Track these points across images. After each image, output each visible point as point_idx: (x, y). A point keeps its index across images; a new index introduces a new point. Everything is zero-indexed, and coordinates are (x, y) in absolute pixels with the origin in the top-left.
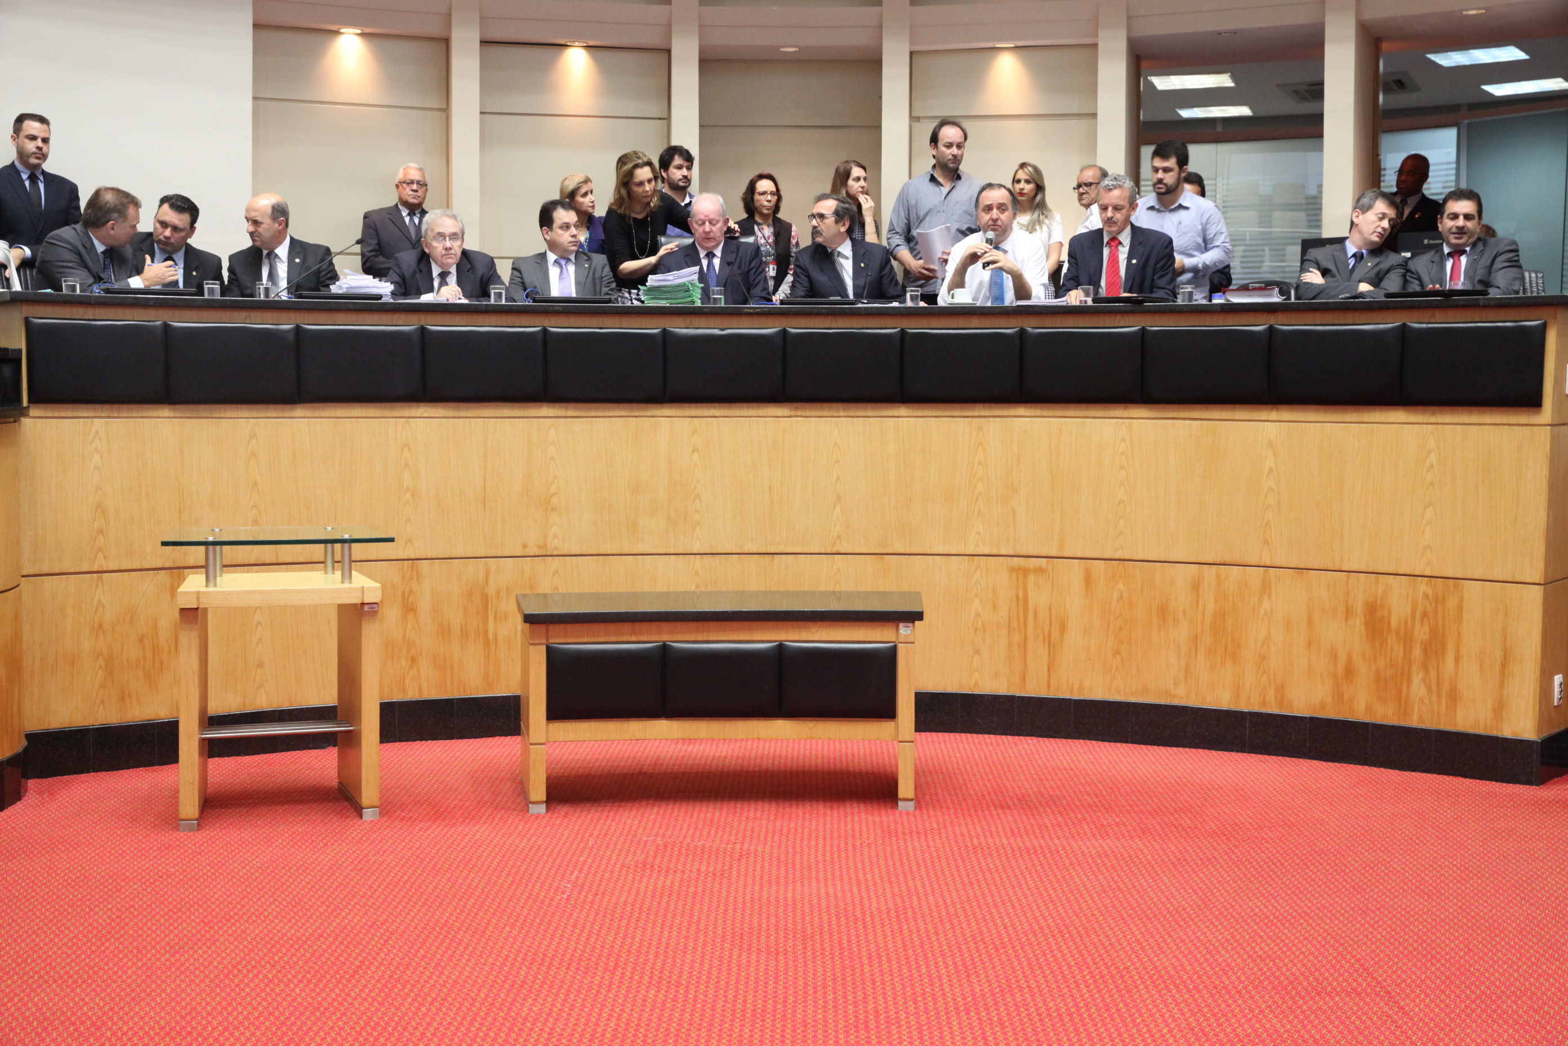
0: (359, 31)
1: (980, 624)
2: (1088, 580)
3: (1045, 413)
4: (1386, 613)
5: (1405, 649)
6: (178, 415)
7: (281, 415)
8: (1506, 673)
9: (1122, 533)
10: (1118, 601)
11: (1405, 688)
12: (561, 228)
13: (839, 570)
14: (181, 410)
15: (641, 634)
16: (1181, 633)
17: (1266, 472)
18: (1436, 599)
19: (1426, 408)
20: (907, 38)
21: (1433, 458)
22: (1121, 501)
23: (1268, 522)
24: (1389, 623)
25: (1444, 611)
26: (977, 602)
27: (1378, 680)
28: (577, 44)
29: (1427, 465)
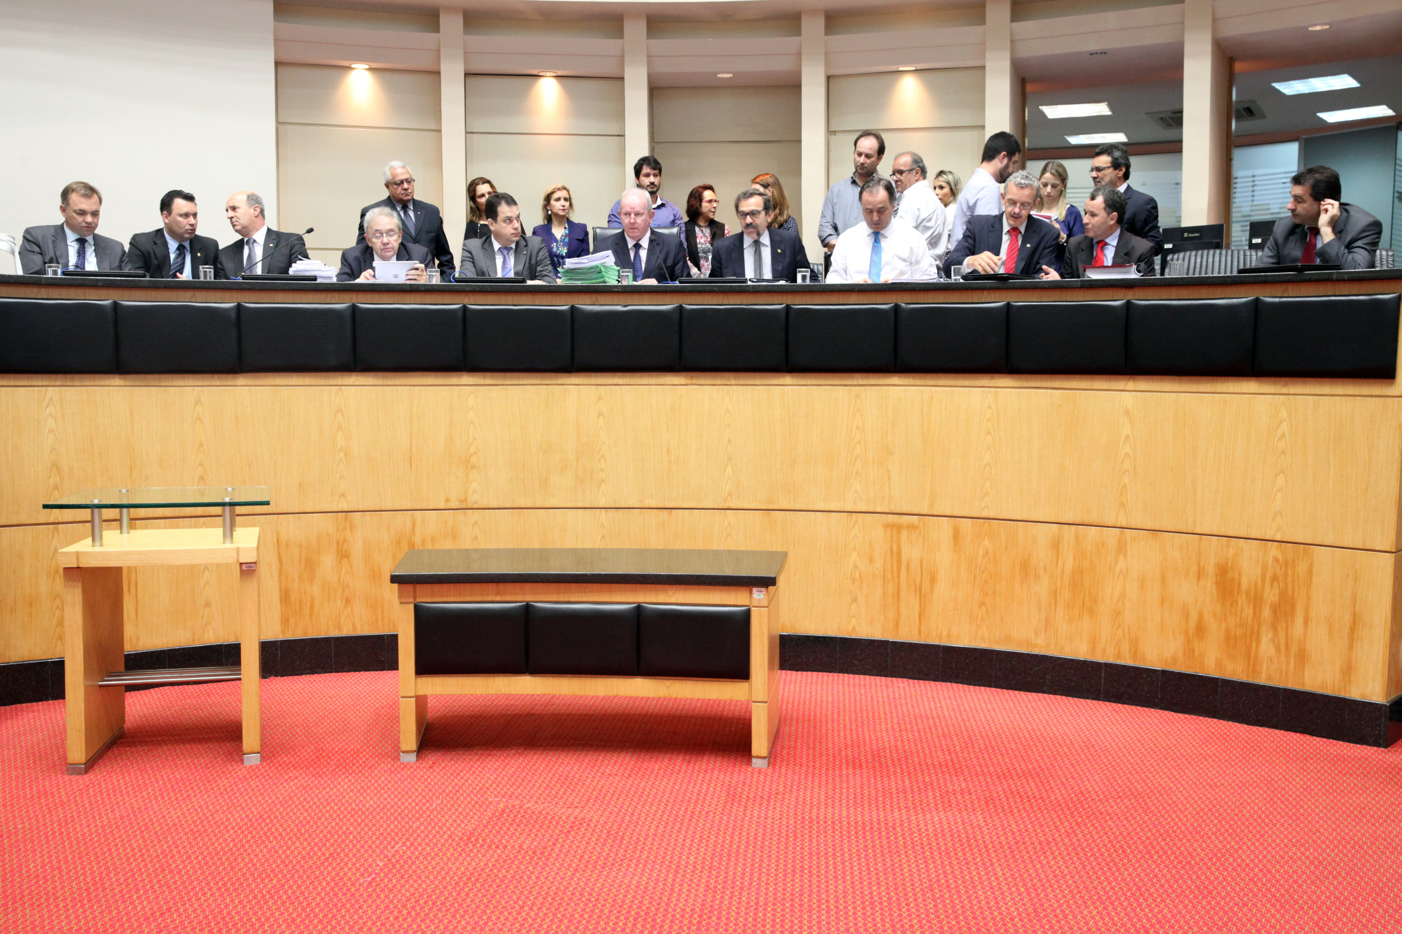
0: (367, 67)
1: (857, 574)
2: (956, 537)
3: (918, 382)
4: (1236, 575)
5: (1254, 613)
6: (128, 384)
7: (225, 383)
8: (1355, 636)
9: (987, 493)
10: (983, 557)
11: (1254, 645)
12: (505, 221)
13: (730, 524)
14: (130, 379)
15: (505, 594)
16: (1042, 588)
17: (1123, 439)
18: (1286, 563)
19: (1278, 379)
20: (823, 62)
21: (1284, 427)
22: (987, 464)
23: (1125, 486)
24: (1239, 584)
25: (1293, 575)
26: (855, 554)
27: (1228, 638)
28: (548, 74)
29: (1279, 434)
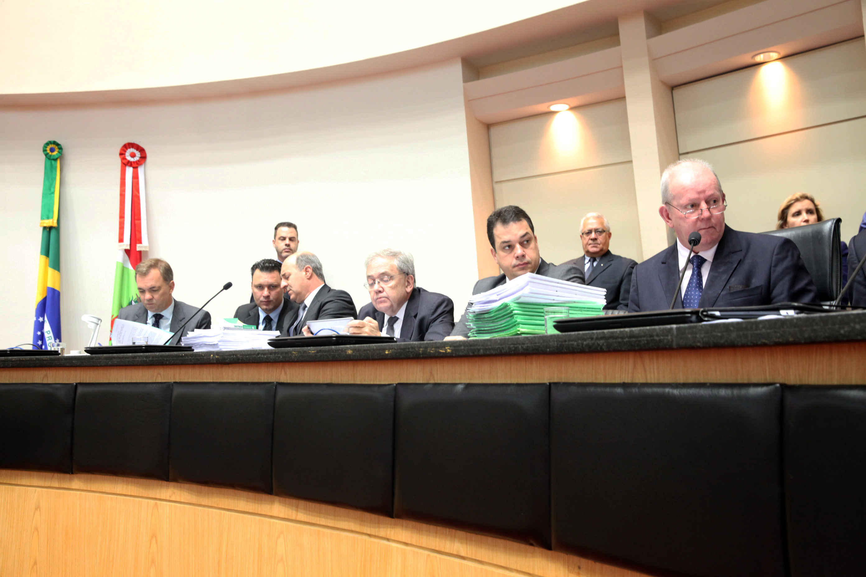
0: (567, 107)
28: (768, 57)
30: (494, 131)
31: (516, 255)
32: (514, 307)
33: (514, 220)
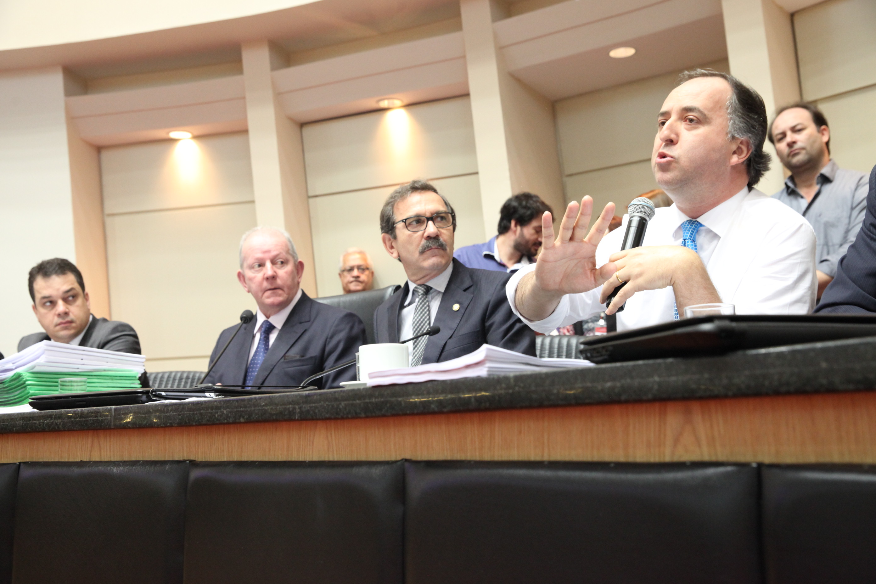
28: (392, 104)
30: (106, 156)
31: (57, 313)
32: (28, 377)
33: (57, 273)
